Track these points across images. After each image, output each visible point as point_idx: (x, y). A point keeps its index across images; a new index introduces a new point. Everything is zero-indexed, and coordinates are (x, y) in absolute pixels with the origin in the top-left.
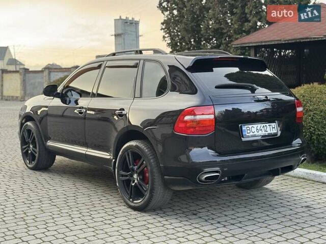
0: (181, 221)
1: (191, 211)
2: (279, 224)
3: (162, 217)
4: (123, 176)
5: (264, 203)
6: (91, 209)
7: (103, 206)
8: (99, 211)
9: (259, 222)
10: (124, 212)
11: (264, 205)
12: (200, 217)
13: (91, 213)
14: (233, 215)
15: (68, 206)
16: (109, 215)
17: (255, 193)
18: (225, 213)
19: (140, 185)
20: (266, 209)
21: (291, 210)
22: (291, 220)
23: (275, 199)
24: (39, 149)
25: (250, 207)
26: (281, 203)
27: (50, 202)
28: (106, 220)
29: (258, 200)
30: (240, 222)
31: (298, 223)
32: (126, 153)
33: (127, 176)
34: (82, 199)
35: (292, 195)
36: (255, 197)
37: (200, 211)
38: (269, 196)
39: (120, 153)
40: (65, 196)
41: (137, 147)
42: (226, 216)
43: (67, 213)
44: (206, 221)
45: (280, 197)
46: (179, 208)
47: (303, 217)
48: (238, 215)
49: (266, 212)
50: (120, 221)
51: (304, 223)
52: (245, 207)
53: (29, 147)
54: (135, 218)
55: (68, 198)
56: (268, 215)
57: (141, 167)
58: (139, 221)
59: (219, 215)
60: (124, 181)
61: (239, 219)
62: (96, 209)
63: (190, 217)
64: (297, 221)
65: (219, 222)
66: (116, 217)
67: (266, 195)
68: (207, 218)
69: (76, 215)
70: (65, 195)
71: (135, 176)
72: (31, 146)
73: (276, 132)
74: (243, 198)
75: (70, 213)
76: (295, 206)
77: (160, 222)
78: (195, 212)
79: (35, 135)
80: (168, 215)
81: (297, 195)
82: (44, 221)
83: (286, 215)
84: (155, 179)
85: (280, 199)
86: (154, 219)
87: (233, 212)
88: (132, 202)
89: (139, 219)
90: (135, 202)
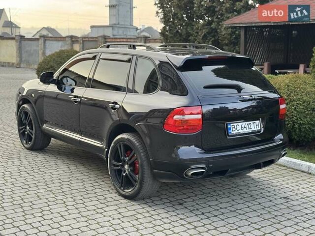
0: (168, 211)
1: (177, 200)
2: (258, 216)
3: (150, 206)
4: (114, 165)
5: (246, 193)
6: (85, 196)
7: (95, 193)
8: (92, 199)
9: (240, 214)
10: (115, 200)
11: (246, 195)
12: (186, 208)
13: (85, 200)
14: (216, 205)
15: (63, 192)
16: (101, 203)
17: (238, 181)
18: (209, 203)
19: (131, 175)
20: (247, 199)
21: (270, 201)
22: (270, 212)
23: (257, 188)
24: (36, 131)
25: (233, 197)
26: (262, 193)
27: (46, 187)
28: (98, 208)
29: (241, 190)
30: (223, 214)
31: (276, 216)
32: (118, 145)
33: (118, 166)
34: (75, 185)
35: (273, 184)
36: (238, 186)
37: (186, 200)
38: (250, 185)
39: (112, 144)
40: (60, 181)
41: (128, 140)
42: (210, 206)
43: (62, 200)
44: (191, 211)
45: (260, 187)
46: (167, 197)
47: (281, 209)
48: (220, 205)
49: (247, 203)
50: (111, 210)
51: (281, 216)
52: (228, 197)
53: (26, 128)
54: (126, 208)
55: (62, 183)
56: (248, 207)
57: (132, 159)
58: (129, 211)
59: (204, 205)
60: (115, 170)
61: (222, 210)
62: (89, 196)
63: (177, 207)
64: (276, 213)
65: (203, 214)
66: (108, 206)
67: (248, 184)
68: (192, 208)
69: (70, 202)
70: (60, 179)
71: (126, 167)
72: (28, 128)
73: (260, 128)
74: (227, 187)
75: (64, 200)
76: (274, 196)
77: (148, 212)
78: (181, 202)
79: (31, 117)
80: (156, 205)
81: (278, 184)
82: (40, 208)
83: (265, 207)
84: (144, 171)
85: (261, 189)
86: (143, 208)
87: (216, 203)
88: (123, 190)
89: (128, 208)
90: (126, 190)
